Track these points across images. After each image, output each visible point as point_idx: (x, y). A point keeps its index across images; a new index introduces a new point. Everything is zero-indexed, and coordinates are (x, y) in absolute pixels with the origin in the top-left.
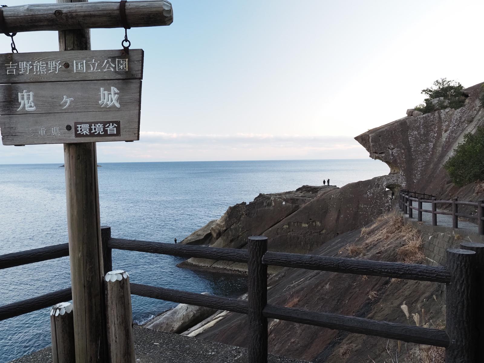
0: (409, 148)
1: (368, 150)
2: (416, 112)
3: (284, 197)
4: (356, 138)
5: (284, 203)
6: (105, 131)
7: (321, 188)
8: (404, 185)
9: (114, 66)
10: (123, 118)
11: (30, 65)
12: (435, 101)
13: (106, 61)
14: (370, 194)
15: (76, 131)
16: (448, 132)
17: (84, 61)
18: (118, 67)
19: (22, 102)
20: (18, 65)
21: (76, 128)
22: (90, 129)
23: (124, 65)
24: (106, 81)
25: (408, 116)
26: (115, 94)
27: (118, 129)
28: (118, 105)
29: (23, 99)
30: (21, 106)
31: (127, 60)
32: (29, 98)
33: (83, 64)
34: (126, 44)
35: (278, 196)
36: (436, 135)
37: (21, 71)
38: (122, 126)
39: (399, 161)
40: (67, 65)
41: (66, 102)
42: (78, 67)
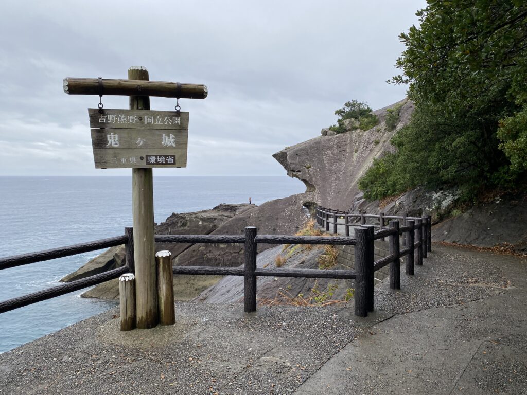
0: (324, 168)
1: (285, 168)
2: (330, 131)
3: (201, 215)
4: (275, 156)
5: (200, 223)
6: (166, 161)
7: (239, 206)
8: (319, 203)
9: (171, 121)
10: (177, 153)
11: (116, 117)
12: (347, 122)
13: (166, 118)
14: (288, 211)
15: (147, 160)
16: (358, 152)
17: (153, 117)
18: (174, 122)
19: (110, 141)
20: (107, 117)
21: (147, 158)
22: (156, 160)
23: (178, 121)
24: (168, 130)
25: (323, 135)
26: (173, 138)
27: (174, 160)
28: (174, 145)
29: (110, 139)
30: (109, 143)
31: (180, 118)
32: (115, 139)
33: (151, 119)
34: (178, 109)
35: (194, 216)
36: (347, 155)
37: (109, 121)
38: (177, 159)
39: (314, 179)
40: (141, 119)
41: (140, 142)
42: (148, 120)
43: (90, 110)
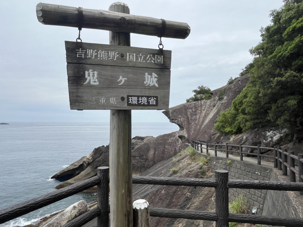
0: (188, 118)
1: (169, 118)
2: (191, 100)
4: (163, 112)
6: (148, 102)
7: (145, 138)
8: (186, 136)
9: (154, 59)
10: (160, 94)
11: (96, 52)
12: (199, 96)
13: (149, 56)
14: (170, 140)
15: (128, 101)
16: (205, 111)
17: (135, 54)
18: (157, 60)
19: (88, 78)
20: (86, 52)
21: (128, 99)
22: (138, 101)
23: (160, 59)
24: (149, 69)
25: (187, 102)
26: (155, 77)
27: (157, 101)
28: (157, 85)
29: (89, 76)
30: (87, 81)
31: (162, 56)
32: (93, 76)
33: (133, 56)
34: (161, 47)
36: (200, 112)
37: (88, 56)
38: (159, 100)
39: (183, 124)
40: (122, 56)
41: (121, 81)
42: (130, 58)
43: (67, 43)
